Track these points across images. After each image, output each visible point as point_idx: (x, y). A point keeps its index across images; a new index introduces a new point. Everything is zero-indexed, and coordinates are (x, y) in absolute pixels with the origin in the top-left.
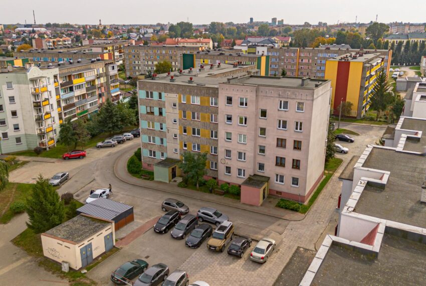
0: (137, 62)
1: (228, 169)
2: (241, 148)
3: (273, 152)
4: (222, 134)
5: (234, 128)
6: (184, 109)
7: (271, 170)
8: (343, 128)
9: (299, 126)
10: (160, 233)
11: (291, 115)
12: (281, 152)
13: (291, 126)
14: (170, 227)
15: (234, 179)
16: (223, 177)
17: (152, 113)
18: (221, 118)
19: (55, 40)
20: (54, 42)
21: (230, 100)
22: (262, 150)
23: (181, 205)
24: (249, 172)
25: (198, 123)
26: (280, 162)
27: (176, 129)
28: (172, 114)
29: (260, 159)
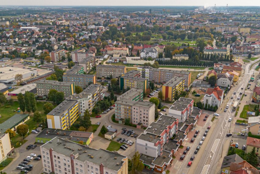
0: (101, 72)
1: (134, 121)
2: (137, 118)
3: (143, 119)
4: (133, 115)
5: (136, 114)
6: (125, 109)
7: (142, 122)
8: (166, 106)
9: (147, 114)
10: (123, 134)
11: (146, 112)
12: (144, 119)
13: (146, 114)
14: (124, 133)
15: (136, 123)
16: (133, 123)
17: (118, 109)
18: (133, 112)
19: (59, 52)
20: (58, 53)
21: (134, 108)
22: (141, 118)
23: (125, 129)
24: (138, 122)
25: (128, 112)
26: (144, 120)
27: (123, 113)
28: (122, 110)
29: (141, 120)
